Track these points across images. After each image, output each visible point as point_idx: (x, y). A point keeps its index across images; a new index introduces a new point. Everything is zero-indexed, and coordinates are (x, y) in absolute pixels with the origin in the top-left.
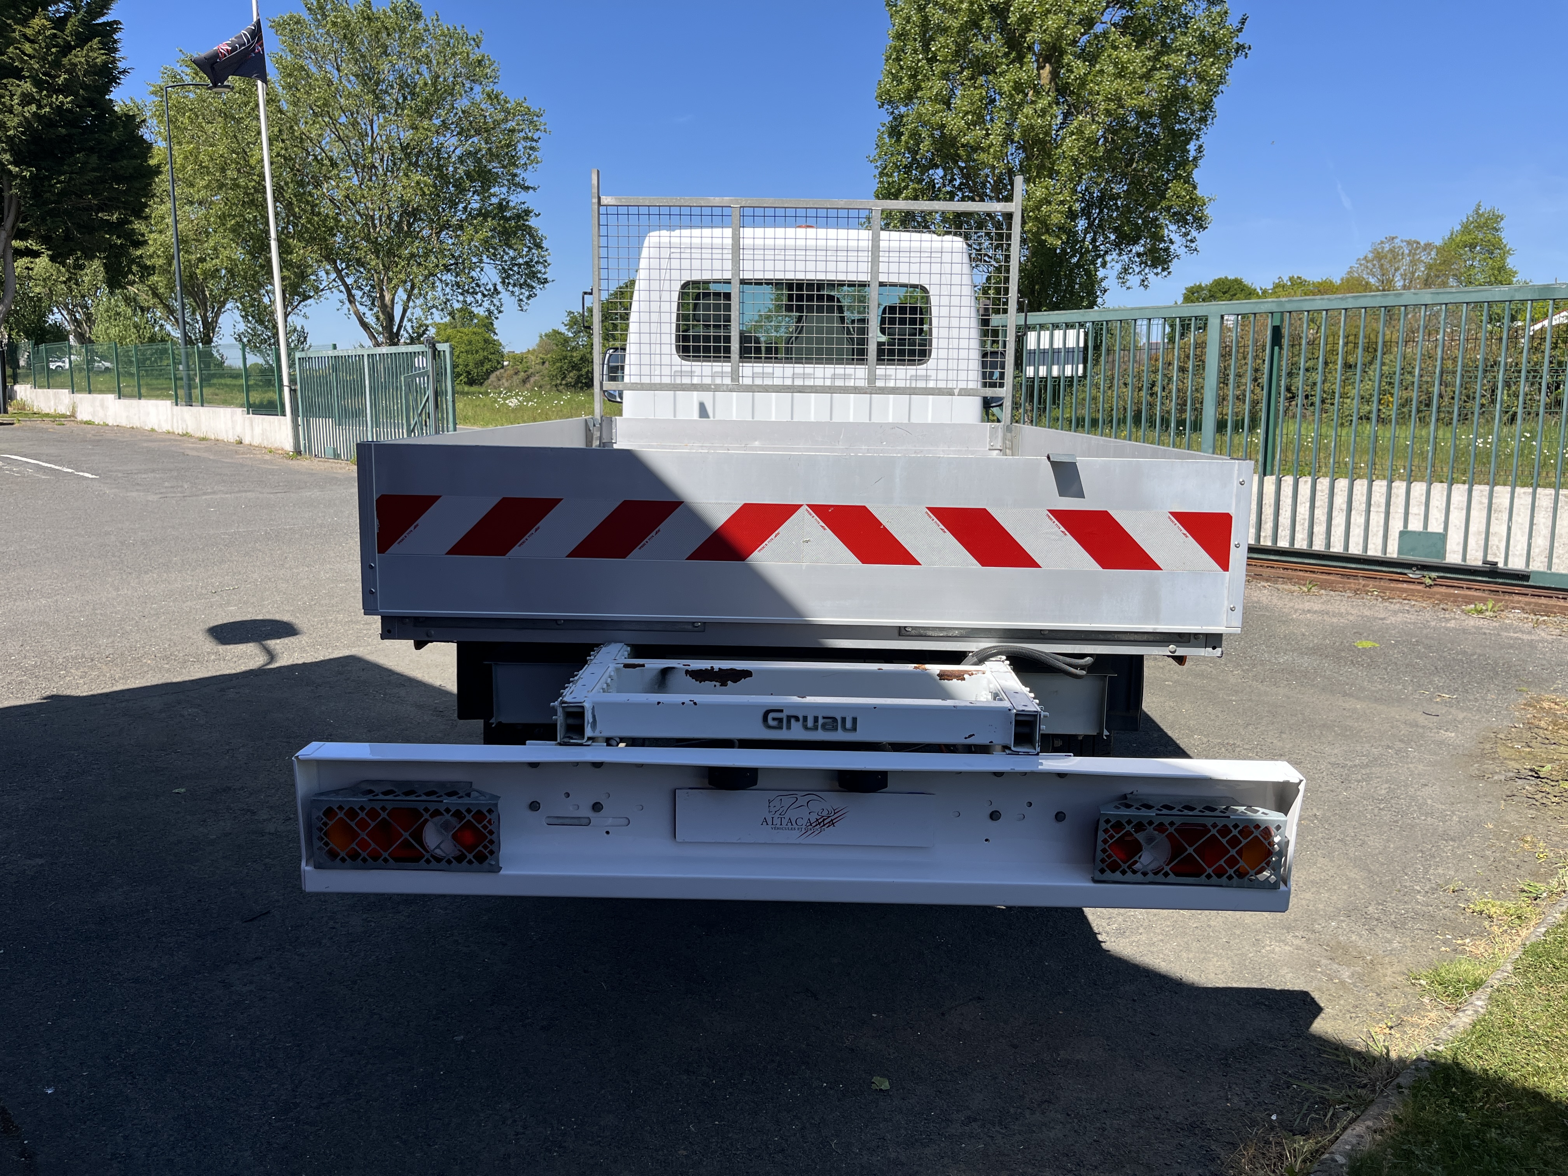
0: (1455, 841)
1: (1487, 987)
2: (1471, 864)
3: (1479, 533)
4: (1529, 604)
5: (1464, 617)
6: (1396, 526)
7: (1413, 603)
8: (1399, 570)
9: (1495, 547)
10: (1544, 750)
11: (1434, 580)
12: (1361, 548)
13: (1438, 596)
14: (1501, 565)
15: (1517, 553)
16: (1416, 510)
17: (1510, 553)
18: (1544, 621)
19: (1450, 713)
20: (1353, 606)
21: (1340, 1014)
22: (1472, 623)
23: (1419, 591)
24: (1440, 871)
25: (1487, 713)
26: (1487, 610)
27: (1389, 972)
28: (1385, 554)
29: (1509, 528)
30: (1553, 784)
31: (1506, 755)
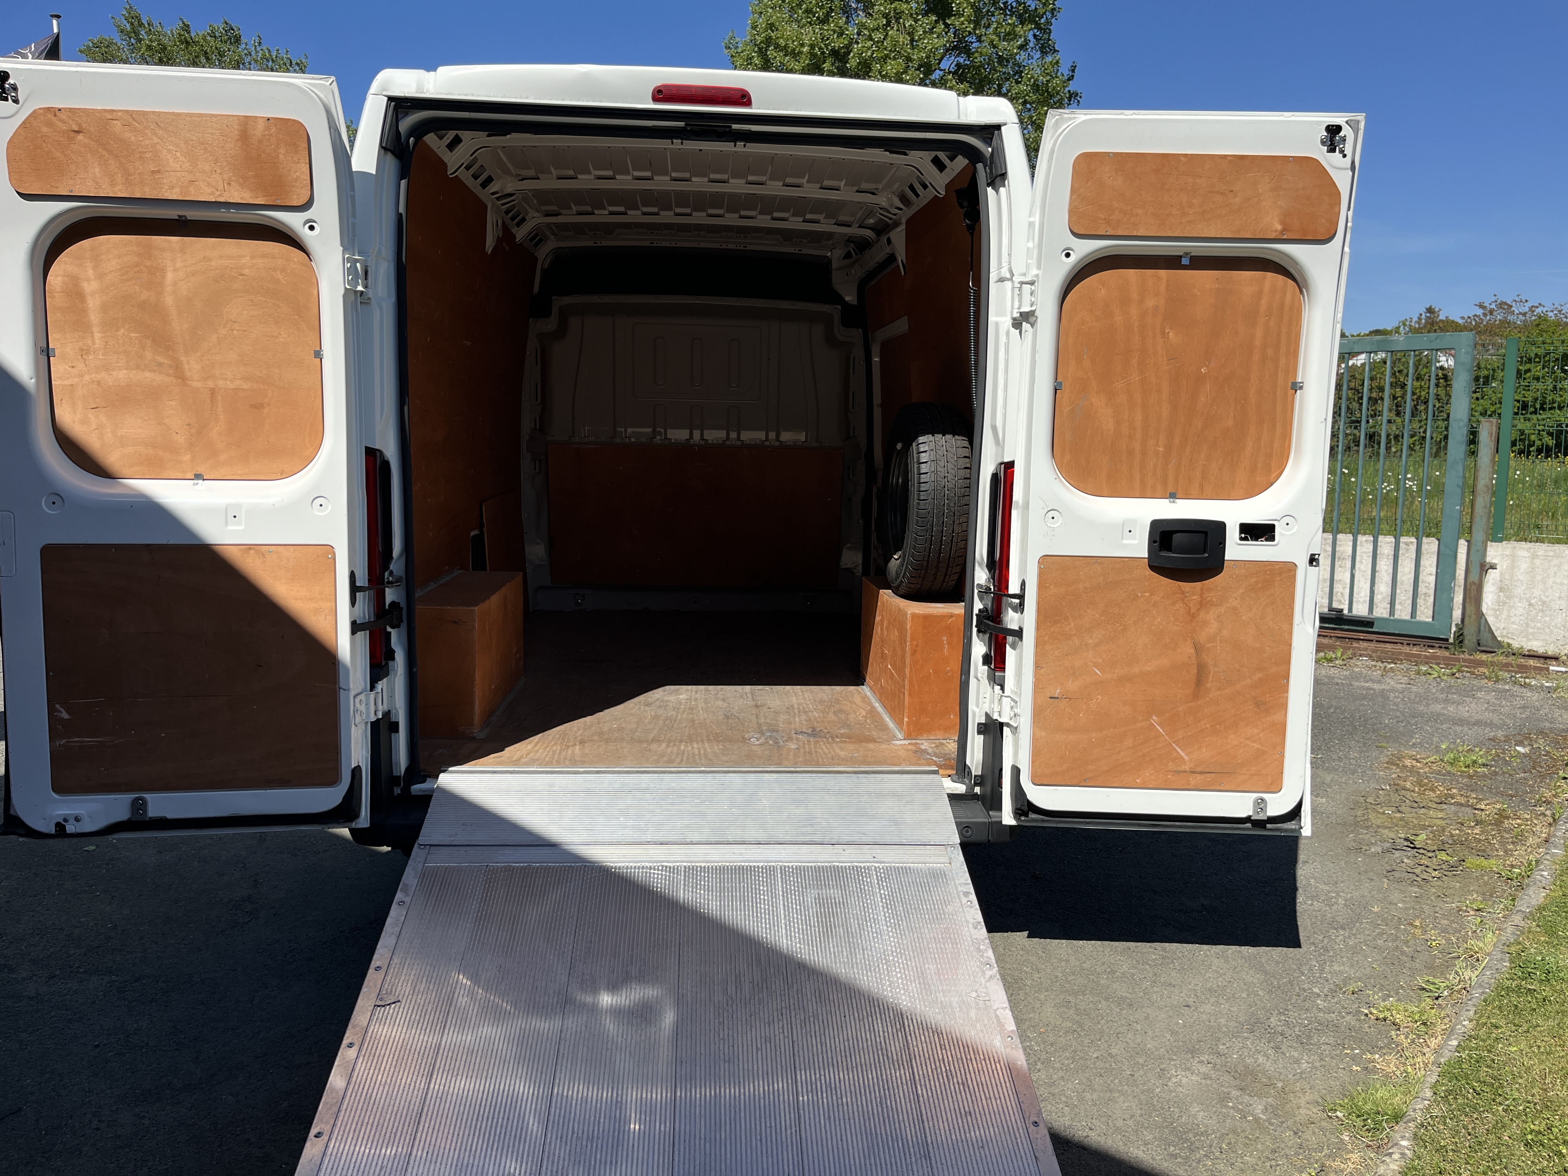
0: (1345, 929)
1: (1409, 1121)
2: (1366, 957)
4: (1374, 650)
9: (1339, 594)
10: (1415, 815)
14: (1346, 612)
15: (1361, 600)
17: (1354, 599)
19: (1318, 776)
22: (1324, 672)
24: (1336, 967)
25: (1353, 774)
26: (1336, 658)
27: (1303, 1102)
29: (1353, 576)
30: (1430, 854)
31: (1379, 822)
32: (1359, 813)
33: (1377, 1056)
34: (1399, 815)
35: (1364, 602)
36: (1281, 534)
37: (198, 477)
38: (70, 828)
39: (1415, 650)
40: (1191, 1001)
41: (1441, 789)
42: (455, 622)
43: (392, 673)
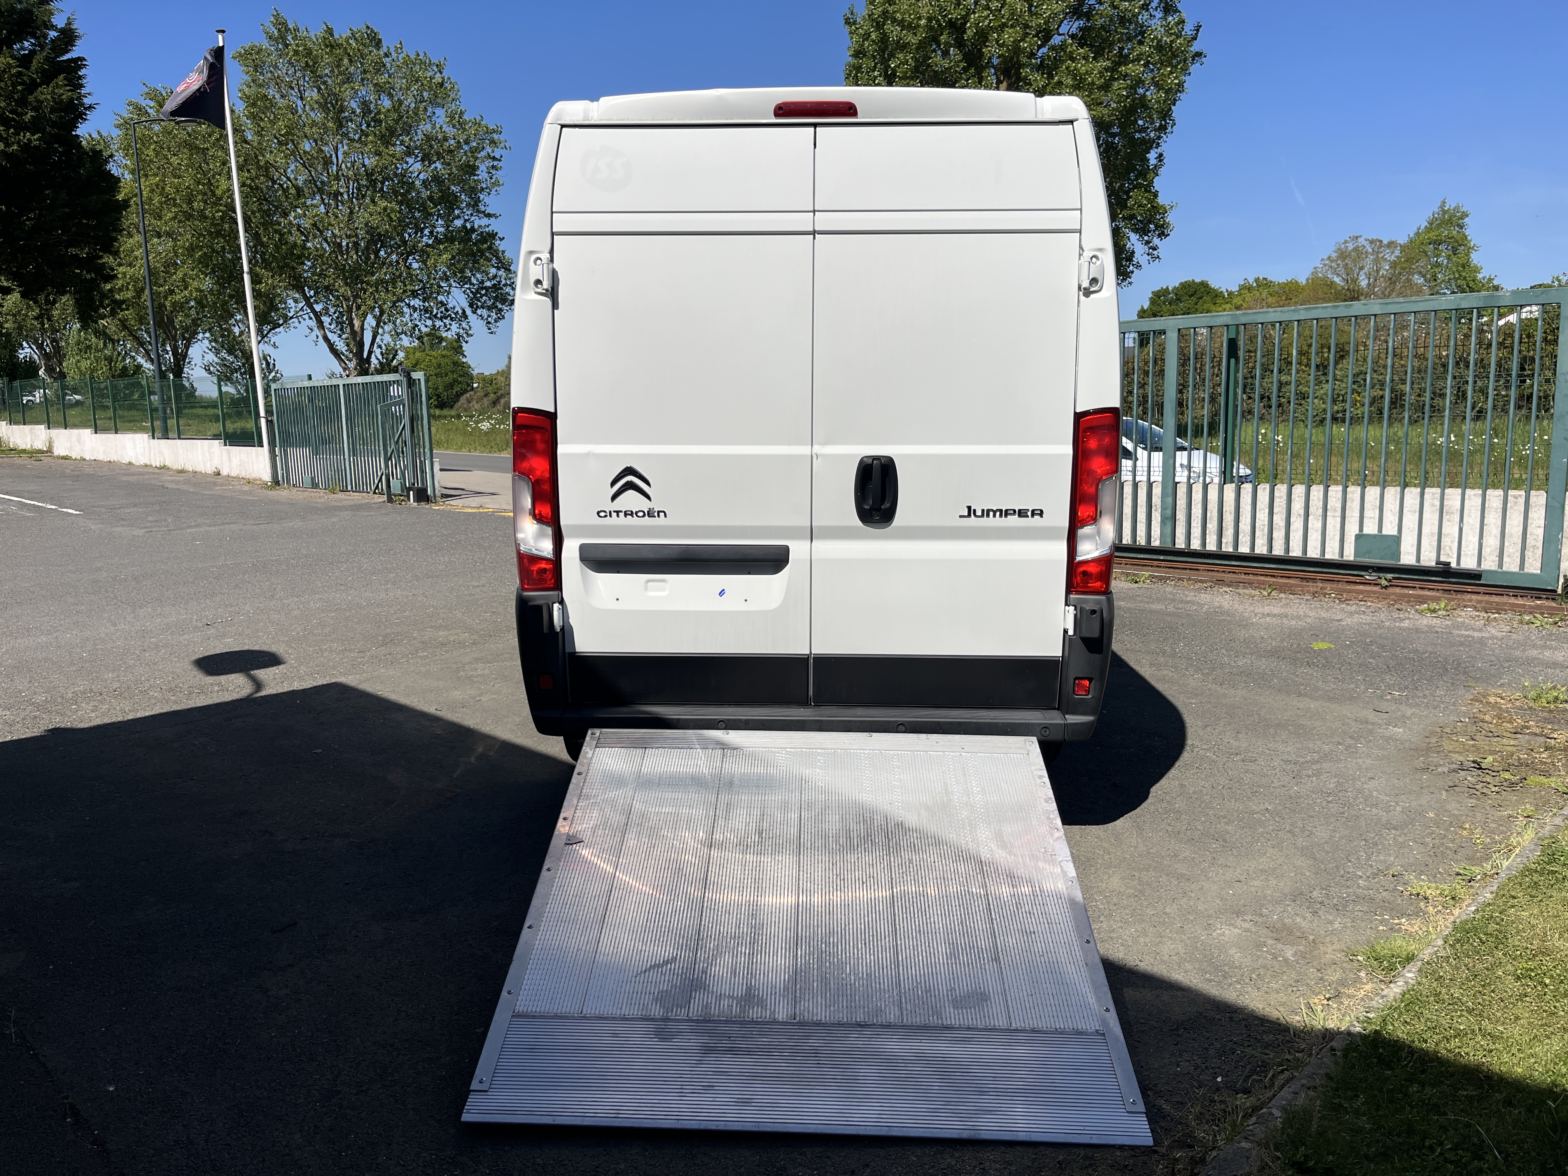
0: (1397, 830)
1: (1418, 961)
2: (1412, 850)
3: (1432, 534)
4: (1480, 602)
5: (1417, 616)
6: (1352, 529)
7: (1369, 604)
8: (1355, 573)
9: (1447, 548)
10: (1488, 743)
11: (1390, 581)
12: (1319, 551)
13: (1393, 597)
14: (1454, 565)
15: (1470, 553)
16: (1371, 513)
17: (1462, 553)
18: (1495, 618)
19: (1399, 710)
20: (1311, 609)
21: (1283, 988)
22: (1425, 622)
23: (1375, 592)
24: (1382, 858)
25: (1435, 708)
26: (1439, 609)
27: (1329, 950)
28: (1342, 557)
29: (1461, 530)
30: (1494, 774)
31: (1451, 747)
32: (1434, 740)
33: (1404, 920)
34: (1472, 742)
35: (1473, 555)
39: (1520, 601)
40: (1242, 878)
41: (1519, 721)
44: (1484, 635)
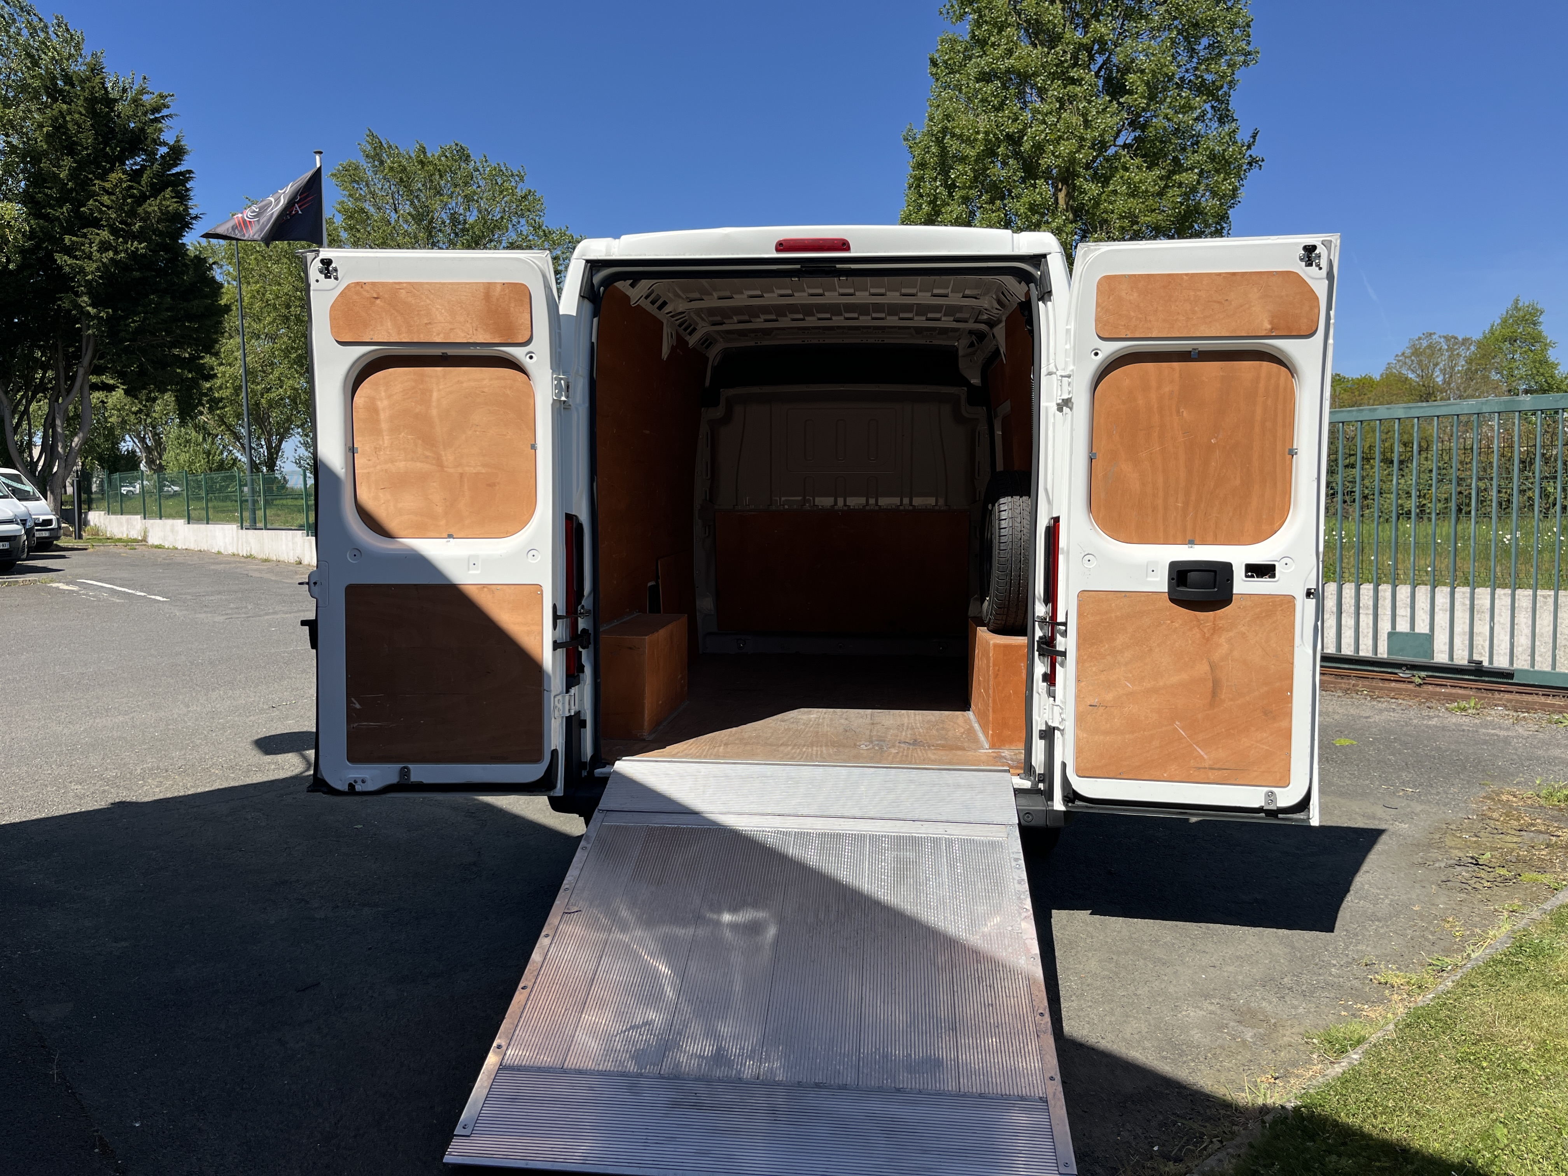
0: (1380, 921)
1: (1367, 1043)
2: (1391, 941)
3: (1464, 633)
4: (1510, 701)
5: (1447, 715)
6: (1385, 627)
7: (1400, 701)
8: (1389, 670)
9: (1479, 647)
10: (1491, 839)
11: (1424, 679)
12: (1352, 649)
13: (1424, 695)
14: (1486, 664)
15: (1502, 652)
16: (1403, 612)
17: (1495, 652)
18: (1524, 717)
19: (1409, 806)
20: (1341, 706)
21: (1235, 1067)
22: (1454, 720)
23: (1406, 690)
25: (1445, 805)
26: (1470, 708)
27: (1288, 1033)
28: (1376, 654)
29: (1492, 629)
30: (1490, 870)
31: (1453, 844)
32: (1437, 836)
33: (1366, 1007)
34: (1475, 839)
35: (1505, 654)
36: (1281, 572)
37: (450, 536)
38: (358, 788)
39: (1550, 700)
40: (1217, 964)
41: (1526, 819)
42: (631, 648)
43: (582, 682)
44: (1510, 734)
